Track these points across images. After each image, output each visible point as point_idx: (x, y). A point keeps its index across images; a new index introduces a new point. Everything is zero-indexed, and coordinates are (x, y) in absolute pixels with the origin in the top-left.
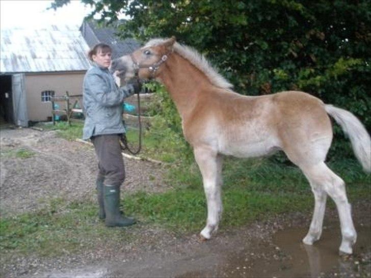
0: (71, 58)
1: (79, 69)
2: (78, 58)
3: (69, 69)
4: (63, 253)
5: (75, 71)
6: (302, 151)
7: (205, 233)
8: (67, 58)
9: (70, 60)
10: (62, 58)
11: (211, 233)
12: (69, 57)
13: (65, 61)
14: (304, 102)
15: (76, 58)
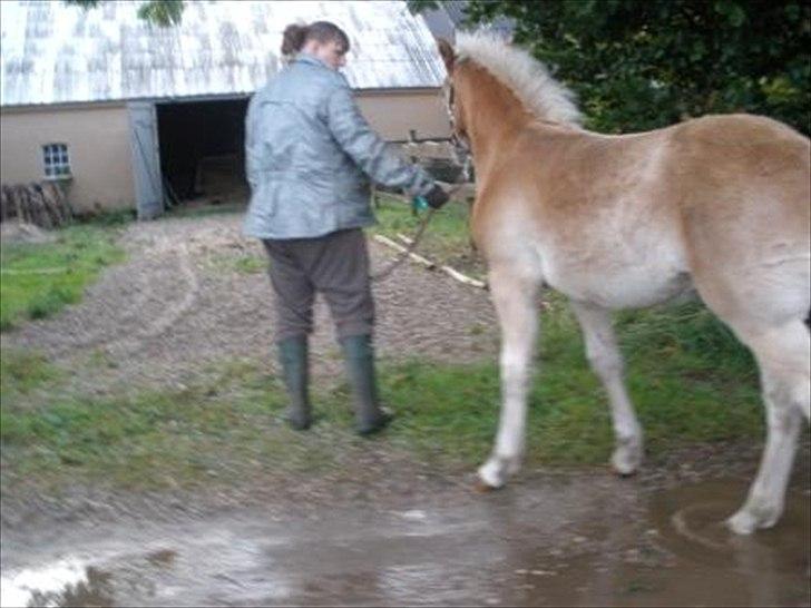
0: (393, 60)
1: (410, 85)
2: (407, 58)
3: (387, 84)
4: (166, 485)
5: (400, 88)
6: (740, 288)
7: (489, 473)
8: (383, 61)
9: (390, 64)
10: (372, 60)
11: (501, 474)
12: (386, 58)
13: (378, 66)
14: (759, 148)
15: (402, 61)
